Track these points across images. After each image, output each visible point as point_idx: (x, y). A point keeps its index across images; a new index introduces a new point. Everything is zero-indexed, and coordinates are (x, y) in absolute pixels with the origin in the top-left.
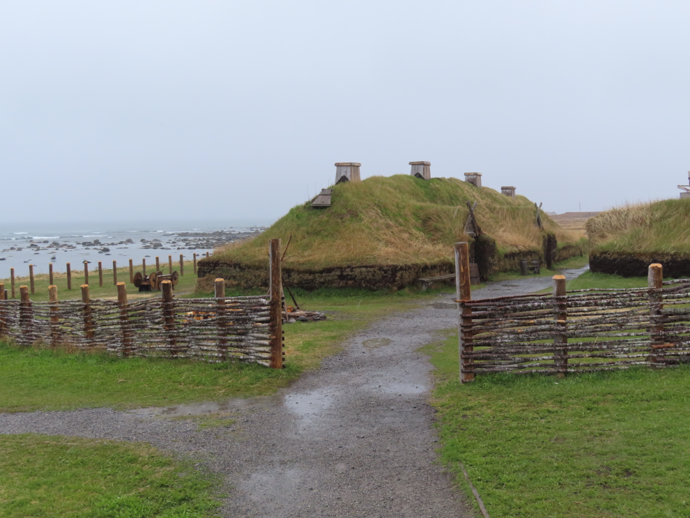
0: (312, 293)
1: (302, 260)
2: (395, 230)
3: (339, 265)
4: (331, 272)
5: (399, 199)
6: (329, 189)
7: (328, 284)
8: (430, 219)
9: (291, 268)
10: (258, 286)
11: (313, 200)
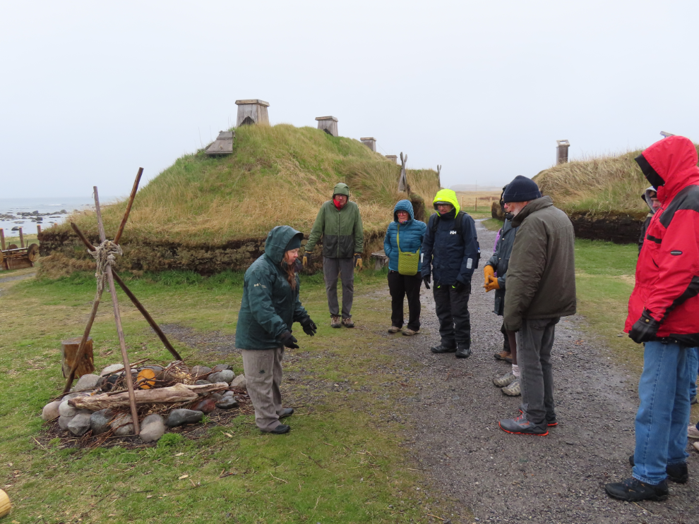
0: (211, 279)
1: (193, 229)
2: (320, 186)
3: (252, 235)
4: (239, 247)
5: (315, 151)
6: (229, 131)
7: (236, 265)
8: (356, 174)
9: (177, 241)
10: (128, 268)
11: (207, 148)
